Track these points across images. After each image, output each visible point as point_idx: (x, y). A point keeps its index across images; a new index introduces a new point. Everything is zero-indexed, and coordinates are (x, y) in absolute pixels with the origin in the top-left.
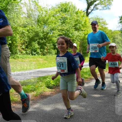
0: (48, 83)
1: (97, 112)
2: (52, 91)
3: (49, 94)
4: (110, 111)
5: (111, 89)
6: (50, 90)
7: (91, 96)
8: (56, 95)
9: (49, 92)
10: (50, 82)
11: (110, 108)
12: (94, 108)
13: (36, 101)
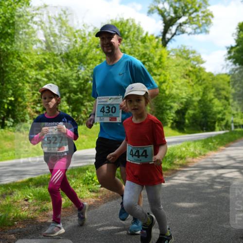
0: (89, 180)
1: (188, 238)
2: (97, 197)
3: (92, 203)
4: (214, 236)
5: (214, 190)
6: (93, 194)
7: (175, 206)
8: (105, 205)
9: (91, 199)
10: (92, 179)
11: (213, 230)
12: (181, 230)
13: (65, 218)
